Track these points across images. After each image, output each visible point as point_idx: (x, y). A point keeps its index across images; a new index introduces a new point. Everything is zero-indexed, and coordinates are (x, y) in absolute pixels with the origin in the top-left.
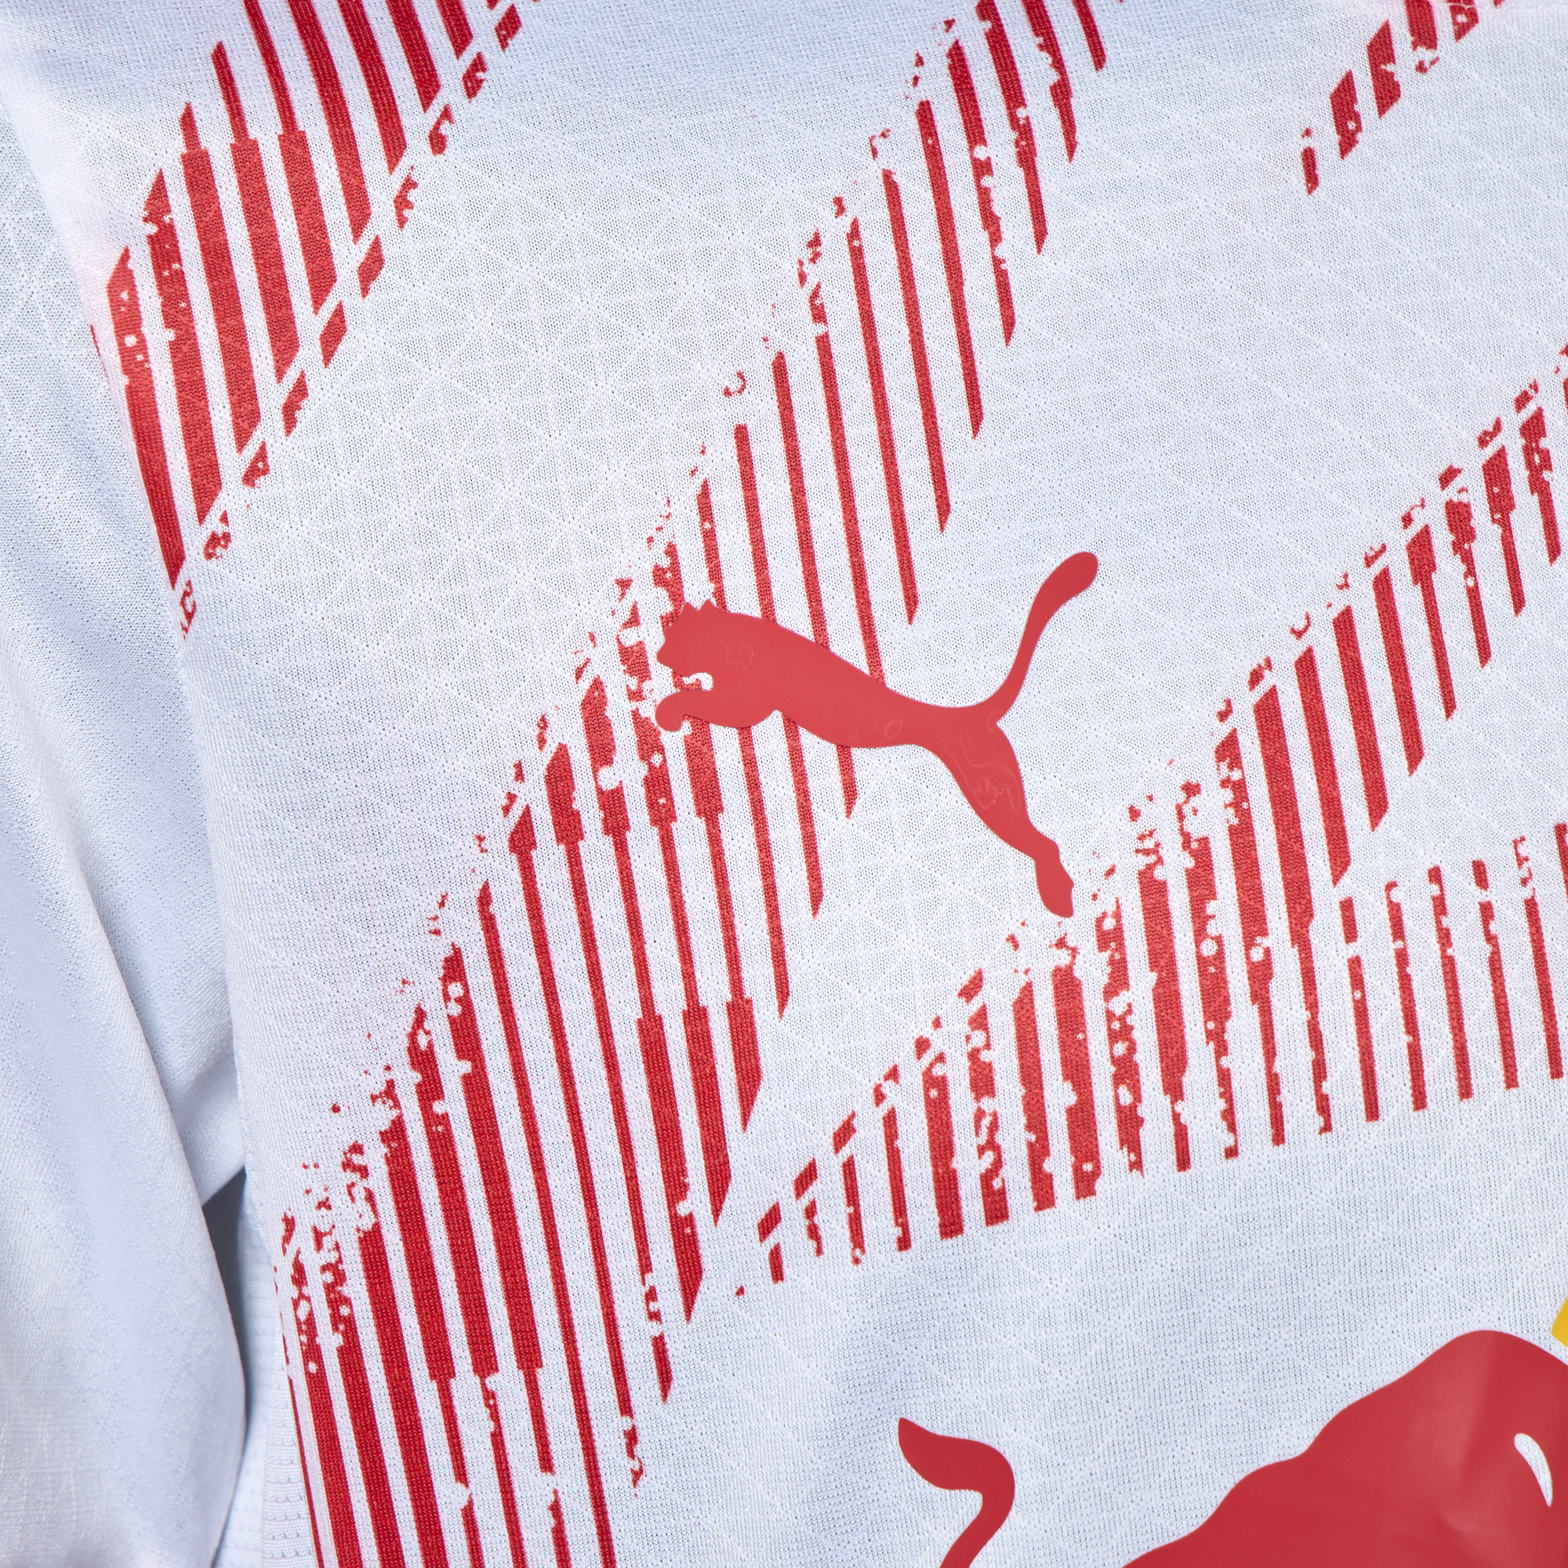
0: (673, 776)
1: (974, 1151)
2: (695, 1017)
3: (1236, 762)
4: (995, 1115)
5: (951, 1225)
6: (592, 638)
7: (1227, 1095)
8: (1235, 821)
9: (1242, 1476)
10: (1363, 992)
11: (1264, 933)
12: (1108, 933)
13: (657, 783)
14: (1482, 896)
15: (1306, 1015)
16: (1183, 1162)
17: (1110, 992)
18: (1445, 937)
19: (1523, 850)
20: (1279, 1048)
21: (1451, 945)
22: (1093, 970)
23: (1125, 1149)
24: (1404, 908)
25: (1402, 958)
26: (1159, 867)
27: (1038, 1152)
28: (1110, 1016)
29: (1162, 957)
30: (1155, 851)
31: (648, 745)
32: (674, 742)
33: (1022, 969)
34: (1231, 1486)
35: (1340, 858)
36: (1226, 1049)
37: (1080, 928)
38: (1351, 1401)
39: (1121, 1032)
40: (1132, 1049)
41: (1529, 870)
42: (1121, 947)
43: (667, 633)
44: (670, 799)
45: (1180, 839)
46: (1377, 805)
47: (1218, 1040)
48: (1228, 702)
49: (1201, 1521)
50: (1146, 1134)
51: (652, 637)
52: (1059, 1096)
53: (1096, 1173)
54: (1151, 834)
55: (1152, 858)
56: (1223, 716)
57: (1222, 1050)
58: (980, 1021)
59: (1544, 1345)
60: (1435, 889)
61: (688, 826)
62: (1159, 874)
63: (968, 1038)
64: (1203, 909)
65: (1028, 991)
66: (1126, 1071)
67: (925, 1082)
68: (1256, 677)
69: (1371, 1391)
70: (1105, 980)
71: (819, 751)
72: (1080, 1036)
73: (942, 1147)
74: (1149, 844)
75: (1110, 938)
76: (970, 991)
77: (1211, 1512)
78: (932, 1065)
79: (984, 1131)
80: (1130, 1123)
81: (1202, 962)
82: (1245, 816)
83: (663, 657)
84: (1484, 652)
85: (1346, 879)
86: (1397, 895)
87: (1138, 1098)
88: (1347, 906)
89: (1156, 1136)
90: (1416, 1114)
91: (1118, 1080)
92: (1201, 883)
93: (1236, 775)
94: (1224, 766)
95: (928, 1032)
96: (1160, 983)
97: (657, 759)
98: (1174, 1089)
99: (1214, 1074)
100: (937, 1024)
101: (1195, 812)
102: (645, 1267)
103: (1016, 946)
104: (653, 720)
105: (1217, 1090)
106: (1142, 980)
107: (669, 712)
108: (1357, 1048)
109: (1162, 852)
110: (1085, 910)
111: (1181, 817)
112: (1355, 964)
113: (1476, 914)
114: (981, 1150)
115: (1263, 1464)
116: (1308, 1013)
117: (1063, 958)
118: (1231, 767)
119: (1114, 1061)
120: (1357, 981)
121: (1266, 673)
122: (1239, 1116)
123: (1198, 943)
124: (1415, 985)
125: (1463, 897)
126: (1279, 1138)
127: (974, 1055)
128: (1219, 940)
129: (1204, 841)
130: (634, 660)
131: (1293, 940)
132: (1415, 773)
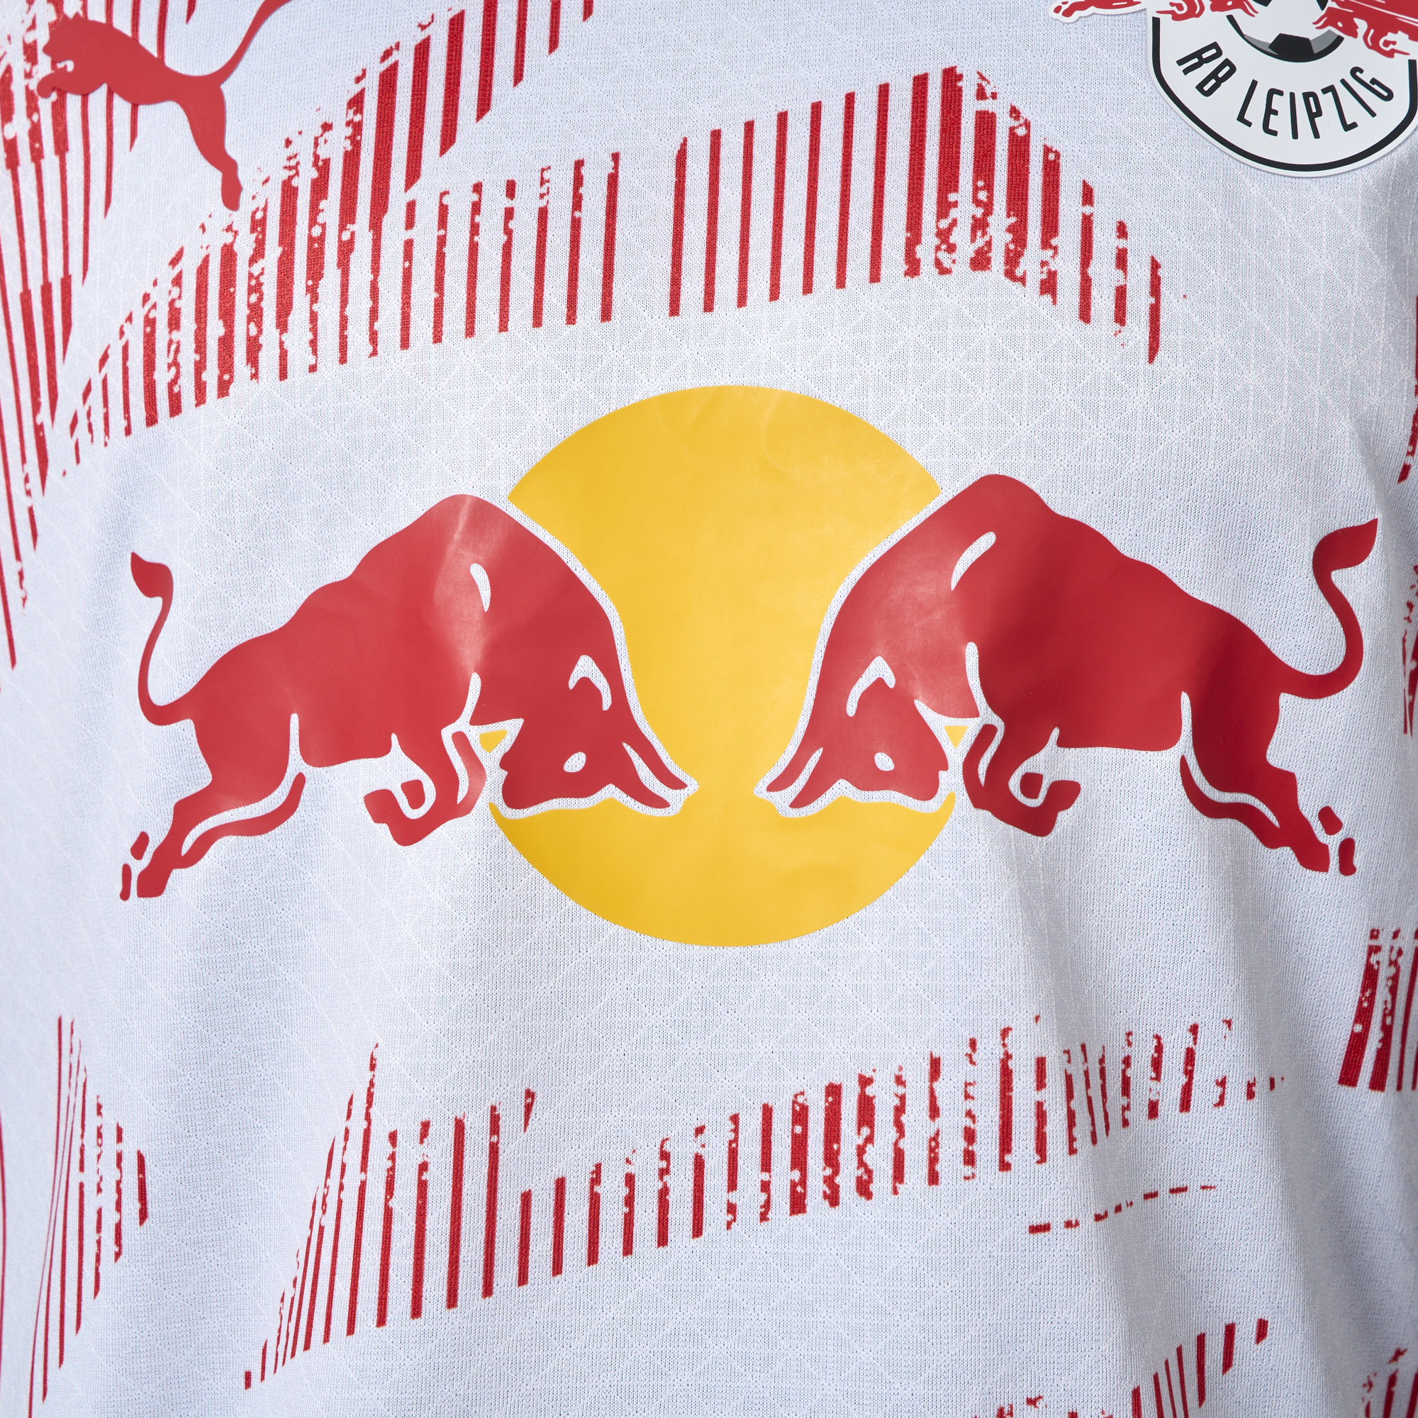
0: (43, 127)
1: (166, 367)
2: (46, 289)
3: (359, 110)
4: (178, 343)
5: (151, 420)
6: (9, 38)
7: (314, 330)
8: (349, 148)
9: (312, 591)
10: (411, 263)
11: (353, 222)
12: (257, 221)
13: (35, 133)
14: (508, 203)
15: (371, 277)
16: (283, 375)
17: (253, 260)
18: (475, 229)
19: (546, 176)
20: (350, 300)
21: (478, 234)
22: (244, 247)
23: (249, 365)
24: (450, 211)
25: (442, 241)
26: (296, 178)
27: (200, 367)
28: (251, 276)
29: (287, 238)
30: (295, 167)
31: (32, 108)
32: (45, 105)
33: (205, 246)
34: (305, 597)
35: (413, 174)
36: (317, 299)
37: (241, 219)
38: (379, 542)
39: (256, 288)
40: (260, 299)
41: (548, 189)
42: (263, 232)
43: (52, 34)
44: (41, 145)
45: (312, 159)
46: (448, 139)
47: (313, 292)
48: (364, 71)
49: (287, 620)
50: (263, 356)
51: (42, 36)
52: (215, 329)
53: (230, 382)
54: (296, 156)
55: (294, 171)
56: (358, 80)
57: (314, 299)
58: (177, 281)
59: (502, 507)
60: (475, 197)
61: (50, 161)
62: (295, 182)
63: (170, 292)
64: (318, 205)
65: (206, 260)
66: (255, 313)
67: (145, 322)
68: (387, 54)
69: (391, 535)
70: (251, 252)
71: (122, 107)
72: (232, 290)
73: (149, 366)
74: (293, 163)
75: (258, 225)
76: (175, 262)
77: (293, 614)
78: (149, 311)
79: (172, 353)
80: (254, 347)
81: (311, 240)
82: (356, 145)
83: (47, 50)
84: (554, 44)
85: (415, 188)
86: (446, 200)
87: (260, 331)
88: (411, 207)
89: (269, 357)
90: (433, 346)
91: (249, 320)
92: (319, 189)
93: (357, 118)
94: (351, 112)
95: (149, 289)
96: (284, 253)
97: (35, 117)
98: (282, 325)
99: (308, 314)
100: (155, 284)
101: (326, 141)
102: (24, 460)
103: (204, 230)
104: (36, 92)
105: (308, 325)
106: (273, 250)
107: (46, 86)
108: (400, 300)
109: (300, 168)
110: (247, 204)
111: (316, 144)
112: (409, 245)
113: (501, 214)
114: (169, 366)
115: (326, 583)
116: (372, 276)
117: (228, 238)
118: (355, 113)
119: (249, 305)
120: (408, 255)
121: (395, 52)
122: (320, 344)
123: (310, 227)
124: (447, 260)
125: (495, 202)
126: (343, 360)
127: (172, 303)
128: (323, 226)
129: (327, 162)
130: (30, 52)
131: (370, 227)
132: (481, 121)
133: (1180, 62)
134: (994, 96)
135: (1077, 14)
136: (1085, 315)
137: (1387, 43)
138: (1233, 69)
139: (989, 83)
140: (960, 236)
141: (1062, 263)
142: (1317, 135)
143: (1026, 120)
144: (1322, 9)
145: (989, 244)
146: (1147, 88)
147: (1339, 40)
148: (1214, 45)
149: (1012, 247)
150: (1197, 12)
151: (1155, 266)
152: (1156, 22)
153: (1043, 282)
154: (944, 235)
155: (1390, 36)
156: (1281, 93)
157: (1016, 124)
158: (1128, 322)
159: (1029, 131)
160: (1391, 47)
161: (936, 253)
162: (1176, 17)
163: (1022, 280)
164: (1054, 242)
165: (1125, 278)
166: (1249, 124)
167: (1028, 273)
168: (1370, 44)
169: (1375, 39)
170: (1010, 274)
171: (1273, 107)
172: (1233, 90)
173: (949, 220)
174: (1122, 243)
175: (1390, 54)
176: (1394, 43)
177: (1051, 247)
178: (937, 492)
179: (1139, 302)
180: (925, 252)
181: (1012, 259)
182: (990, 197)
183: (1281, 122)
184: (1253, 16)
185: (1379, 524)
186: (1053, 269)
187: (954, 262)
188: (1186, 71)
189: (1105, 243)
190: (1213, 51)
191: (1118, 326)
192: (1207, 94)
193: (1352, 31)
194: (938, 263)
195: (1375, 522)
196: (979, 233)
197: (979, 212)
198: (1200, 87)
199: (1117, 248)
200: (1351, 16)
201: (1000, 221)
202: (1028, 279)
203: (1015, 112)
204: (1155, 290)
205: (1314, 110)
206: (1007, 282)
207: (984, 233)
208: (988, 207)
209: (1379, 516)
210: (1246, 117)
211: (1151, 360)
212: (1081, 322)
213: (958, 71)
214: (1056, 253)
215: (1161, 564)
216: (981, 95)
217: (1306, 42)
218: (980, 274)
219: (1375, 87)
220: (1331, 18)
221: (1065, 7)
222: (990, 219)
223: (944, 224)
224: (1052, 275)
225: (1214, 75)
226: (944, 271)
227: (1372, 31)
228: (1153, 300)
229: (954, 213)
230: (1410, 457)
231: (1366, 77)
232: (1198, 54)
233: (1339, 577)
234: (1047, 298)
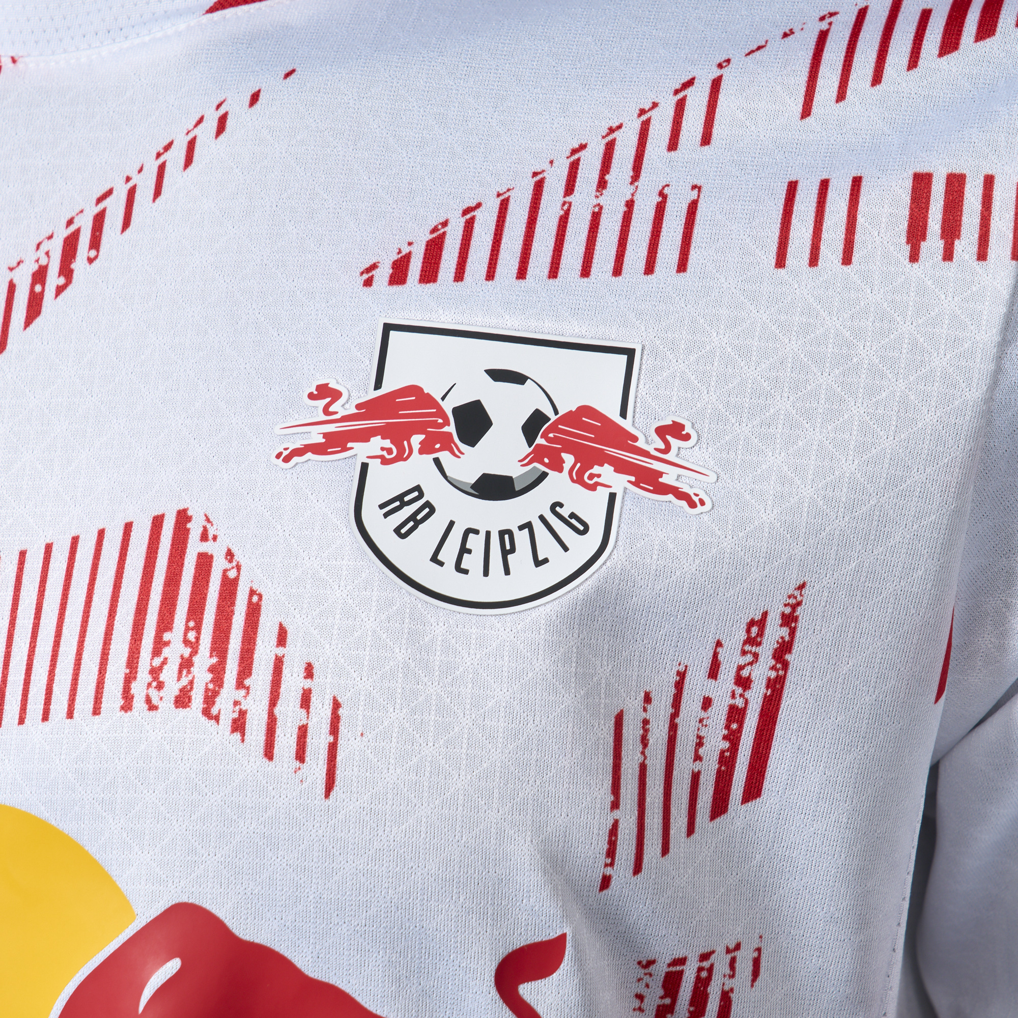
133: (382, 506)
134: (215, 538)
135: (296, 459)
136: (269, 753)
137: (591, 477)
138: (432, 510)
139: (212, 525)
140: (169, 674)
141: (252, 702)
142: (507, 572)
143: (238, 562)
144: (530, 447)
145: (191, 683)
146: (346, 533)
147: (544, 475)
148: (418, 488)
149: (211, 686)
150: (405, 456)
151: (336, 705)
152: (364, 467)
153: (235, 721)
154: (155, 672)
155: (596, 469)
156: (476, 532)
157: (229, 566)
158: (307, 759)
159: (239, 574)
160: (596, 479)
161: (148, 689)
162: (385, 462)
163: (217, 718)
164: (247, 682)
165: (308, 718)
166: (441, 564)
167: (222, 712)
168: (575, 478)
169: (581, 473)
170: (206, 712)
171: (468, 546)
172: (430, 531)
173: (160, 659)
174: (308, 684)
175: (593, 488)
176: (599, 476)
177: (244, 687)
178: (133, 917)
179: (318, 742)
180: (139, 689)
181: (210, 698)
182: (198, 639)
183: (473, 562)
184: (459, 457)
185: (569, 938)
186: (244, 709)
187: (161, 699)
188: (386, 515)
189: (292, 682)
190: (416, 494)
191: (298, 764)
192: (403, 536)
193: (557, 466)
194: (148, 700)
195: (563, 937)
196: (185, 672)
197: (187, 652)
198: (397, 531)
199: (303, 688)
200: (560, 451)
201: (204, 660)
202: (222, 717)
203: (230, 555)
204: (334, 729)
205: (508, 547)
206: (204, 719)
207: (189, 672)
208: (194, 647)
209: (568, 931)
210: (440, 557)
211: (327, 795)
212: (265, 760)
213: (190, 513)
214: (248, 693)
215: (343, 984)
216: (204, 537)
217: (508, 480)
218: (182, 712)
219: (573, 521)
220: (538, 455)
221: (285, 453)
222: (196, 659)
223: (157, 662)
224: (243, 713)
225: (413, 517)
226: (152, 707)
227: (579, 465)
228: (331, 739)
229: (166, 652)
230: (609, 868)
231: (565, 512)
232: (400, 498)
233: (527, 990)
234: (237, 736)
